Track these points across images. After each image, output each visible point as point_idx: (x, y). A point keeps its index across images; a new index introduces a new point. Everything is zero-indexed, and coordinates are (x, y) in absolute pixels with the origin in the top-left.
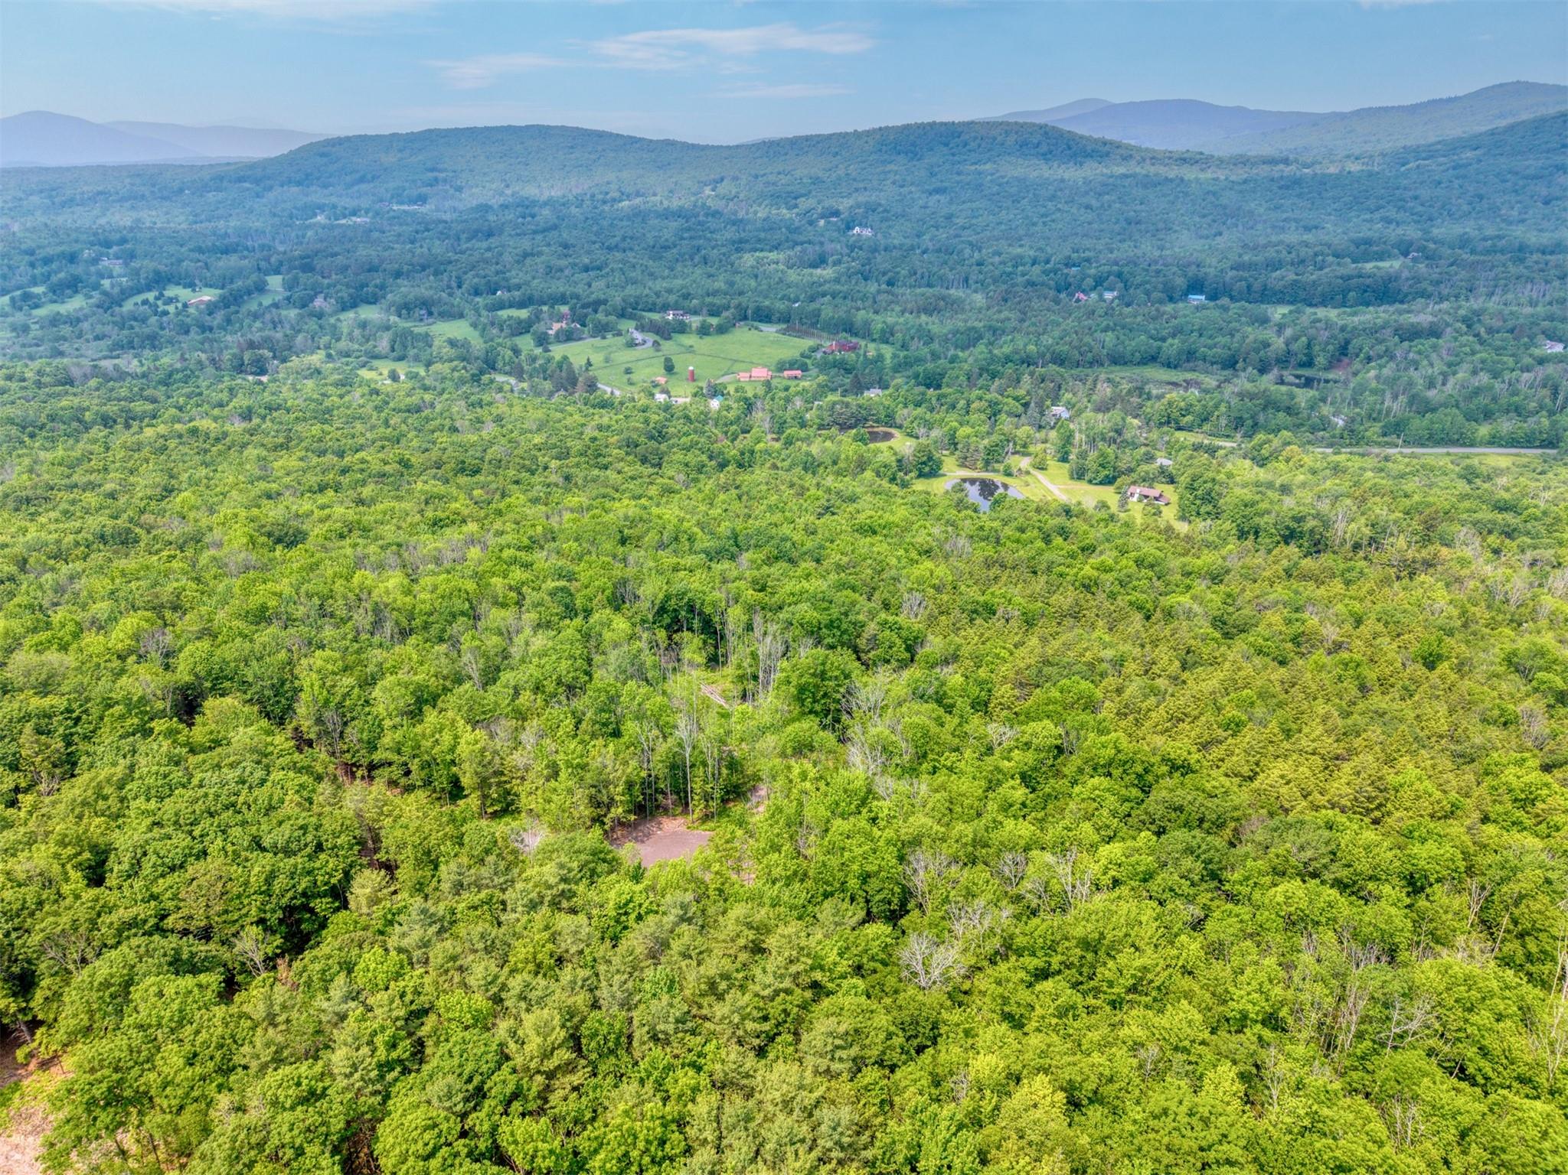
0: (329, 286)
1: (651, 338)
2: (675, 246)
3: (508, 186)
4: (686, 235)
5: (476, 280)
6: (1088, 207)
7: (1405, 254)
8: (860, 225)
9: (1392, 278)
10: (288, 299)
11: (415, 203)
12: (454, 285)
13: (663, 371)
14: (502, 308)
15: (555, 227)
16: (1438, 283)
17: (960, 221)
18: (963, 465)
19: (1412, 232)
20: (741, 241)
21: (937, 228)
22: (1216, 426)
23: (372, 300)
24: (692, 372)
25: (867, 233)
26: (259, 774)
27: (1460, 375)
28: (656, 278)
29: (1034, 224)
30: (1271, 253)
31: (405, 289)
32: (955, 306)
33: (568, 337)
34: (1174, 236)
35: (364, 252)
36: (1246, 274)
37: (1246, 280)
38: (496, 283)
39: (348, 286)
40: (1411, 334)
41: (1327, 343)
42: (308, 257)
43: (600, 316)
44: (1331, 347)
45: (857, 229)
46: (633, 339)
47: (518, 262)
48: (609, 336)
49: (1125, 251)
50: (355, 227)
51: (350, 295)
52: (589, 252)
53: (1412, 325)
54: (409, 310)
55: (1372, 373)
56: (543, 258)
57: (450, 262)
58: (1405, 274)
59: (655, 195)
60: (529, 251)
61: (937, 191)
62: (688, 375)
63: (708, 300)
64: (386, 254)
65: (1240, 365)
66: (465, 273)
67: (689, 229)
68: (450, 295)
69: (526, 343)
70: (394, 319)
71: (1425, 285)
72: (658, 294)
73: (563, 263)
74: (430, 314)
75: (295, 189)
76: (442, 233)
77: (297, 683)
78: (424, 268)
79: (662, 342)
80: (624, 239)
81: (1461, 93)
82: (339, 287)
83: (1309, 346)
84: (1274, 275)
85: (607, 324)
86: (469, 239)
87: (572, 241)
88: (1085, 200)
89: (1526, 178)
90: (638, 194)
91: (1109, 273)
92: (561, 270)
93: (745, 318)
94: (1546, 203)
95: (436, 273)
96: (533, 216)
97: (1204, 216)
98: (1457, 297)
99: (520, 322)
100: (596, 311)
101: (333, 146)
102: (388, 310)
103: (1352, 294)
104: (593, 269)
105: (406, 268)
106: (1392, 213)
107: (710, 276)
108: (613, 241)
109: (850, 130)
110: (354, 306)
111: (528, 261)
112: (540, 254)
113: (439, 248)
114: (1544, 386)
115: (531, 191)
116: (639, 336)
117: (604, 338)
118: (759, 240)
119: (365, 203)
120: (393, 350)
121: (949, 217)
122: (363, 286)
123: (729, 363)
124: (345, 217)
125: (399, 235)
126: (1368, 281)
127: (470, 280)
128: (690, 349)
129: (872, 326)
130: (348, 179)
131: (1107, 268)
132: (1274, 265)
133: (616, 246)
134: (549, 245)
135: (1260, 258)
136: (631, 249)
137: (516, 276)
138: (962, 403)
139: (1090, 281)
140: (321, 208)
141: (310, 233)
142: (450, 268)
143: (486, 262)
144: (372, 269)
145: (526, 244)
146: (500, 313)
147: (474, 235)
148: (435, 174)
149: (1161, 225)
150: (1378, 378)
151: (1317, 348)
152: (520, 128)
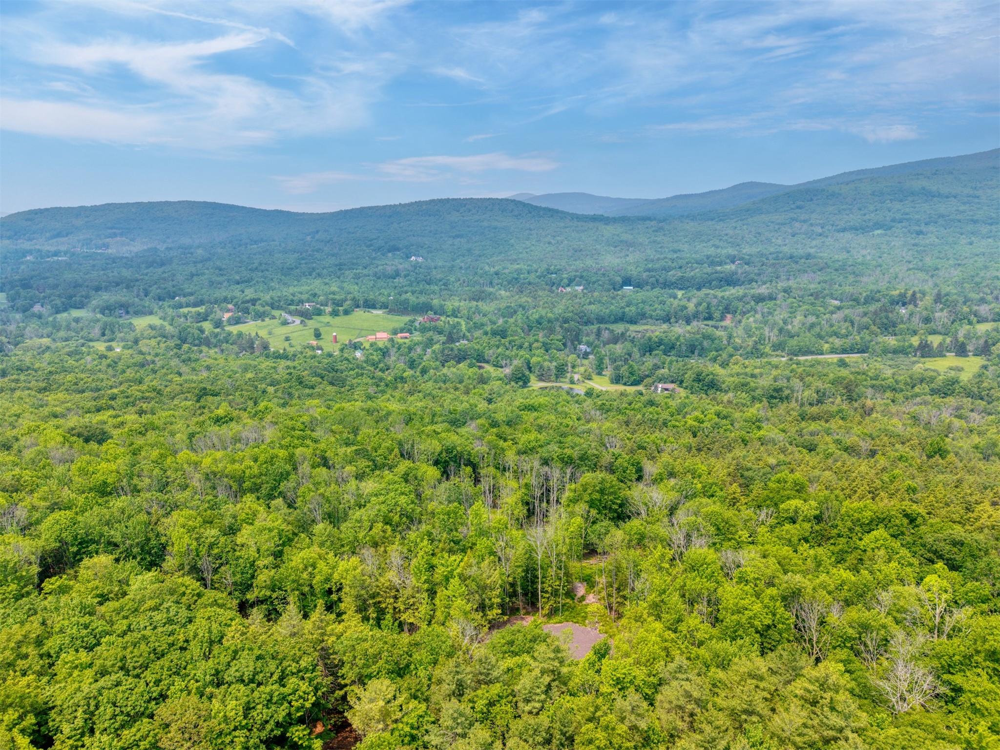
0: (44, 298)
1: (298, 320)
2: (297, 268)
3: (168, 238)
4: (303, 262)
5: (158, 291)
6: (549, 243)
7: (733, 262)
8: (415, 255)
9: (734, 273)
10: (12, 307)
11: (100, 248)
12: (142, 294)
13: (313, 337)
14: (181, 307)
15: (209, 259)
16: (759, 275)
17: (477, 252)
18: (541, 380)
19: (731, 251)
20: (341, 264)
21: (464, 256)
22: (680, 351)
23: (80, 306)
24: (335, 337)
25: (420, 259)
26: (184, 613)
27: (799, 318)
28: (289, 286)
29: (521, 253)
30: (662, 263)
31: (106, 297)
32: (491, 297)
33: (237, 321)
34: (603, 257)
35: (68, 276)
36: (653, 274)
37: (654, 276)
38: (174, 292)
39: (59, 296)
40: (759, 299)
41: (718, 306)
42: (25, 279)
43: (258, 307)
44: (721, 308)
45: (413, 258)
46: (286, 320)
47: (188, 279)
48: (267, 319)
49: (579, 264)
50: (58, 262)
51: (63, 303)
52: (237, 273)
53: (759, 294)
54: (111, 310)
55: (751, 319)
56: (206, 277)
57: (137, 280)
58: (740, 271)
59: (274, 241)
60: (195, 273)
61: (457, 236)
62: (332, 338)
63: (331, 296)
64: (87, 276)
65: (672, 320)
66: (150, 286)
67: (303, 259)
68: (141, 300)
69: (207, 326)
70: (99, 316)
71: (752, 276)
72: (293, 295)
73: (220, 279)
74: (127, 313)
75: (7, 242)
76: (126, 264)
77: (163, 540)
78: (118, 284)
79: (306, 321)
80: (261, 264)
81: (725, 187)
82: (52, 298)
83: (708, 308)
84: (670, 273)
85: (264, 312)
86: (147, 268)
87: (224, 266)
88: (546, 240)
89: (779, 224)
90: (262, 241)
91: (576, 276)
92: (221, 283)
93: (358, 306)
94: (793, 236)
95: (128, 287)
96: (192, 254)
97: (616, 247)
98: (771, 281)
99: (199, 314)
100: (254, 305)
101: (36, 214)
102: (94, 311)
103: (714, 283)
104: (242, 282)
105: (104, 284)
106: (717, 242)
107: (326, 284)
108: (254, 266)
109: (397, 203)
110: (65, 310)
111: (195, 278)
112: (203, 274)
113: (126, 273)
114: (845, 321)
115: (186, 241)
116: (290, 318)
117: (263, 320)
118: (353, 264)
119: (63, 248)
120: (103, 334)
121: (469, 250)
122: (71, 297)
123: (358, 331)
124: (49, 257)
125: (94, 266)
126: (721, 275)
127: (154, 290)
128: (328, 324)
129: (445, 307)
130: (48, 235)
131: (574, 273)
132: (666, 269)
133: (256, 268)
134: (208, 269)
135: (657, 266)
136: (267, 270)
137: (188, 288)
138: (527, 344)
139: (566, 281)
140: (30, 252)
141: (22, 267)
142: (137, 283)
143: (164, 279)
144: (77, 285)
145: (192, 269)
146: (181, 310)
147: (151, 265)
148: (114, 231)
149: (594, 252)
150: (755, 321)
151: (713, 309)
152: (175, 203)
